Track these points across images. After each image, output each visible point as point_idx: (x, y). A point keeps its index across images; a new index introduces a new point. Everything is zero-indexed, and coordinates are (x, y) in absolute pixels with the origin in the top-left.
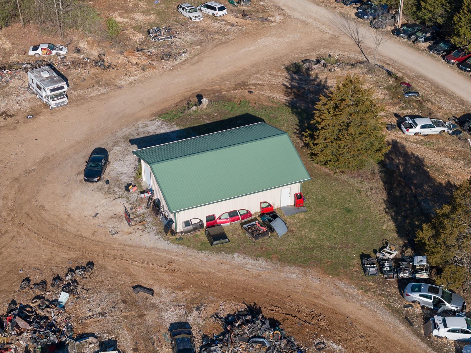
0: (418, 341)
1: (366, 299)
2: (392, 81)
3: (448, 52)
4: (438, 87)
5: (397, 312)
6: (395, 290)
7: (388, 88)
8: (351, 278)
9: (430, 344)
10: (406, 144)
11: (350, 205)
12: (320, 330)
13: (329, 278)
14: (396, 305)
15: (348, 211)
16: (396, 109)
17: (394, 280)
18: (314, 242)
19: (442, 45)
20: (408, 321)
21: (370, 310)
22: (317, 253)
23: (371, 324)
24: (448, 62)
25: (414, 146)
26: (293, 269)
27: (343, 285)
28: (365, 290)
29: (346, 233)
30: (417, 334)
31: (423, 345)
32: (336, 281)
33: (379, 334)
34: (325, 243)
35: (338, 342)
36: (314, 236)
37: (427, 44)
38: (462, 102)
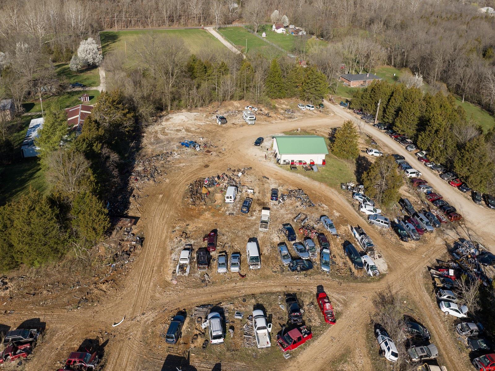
0: (355, 212)
1: (339, 196)
2: (368, 138)
3: (392, 134)
4: (385, 144)
5: (350, 202)
6: (351, 195)
7: (366, 140)
8: (336, 189)
9: (359, 214)
10: (368, 158)
11: (342, 169)
12: (321, 201)
13: (328, 187)
14: (350, 200)
15: (340, 170)
16: (367, 147)
17: (351, 193)
18: (326, 176)
19: (390, 131)
20: (353, 205)
21: (340, 199)
22: (326, 179)
23: (339, 203)
24: (391, 137)
25: (371, 159)
26: (316, 182)
27: (333, 190)
28: (340, 193)
29: (338, 176)
30: (355, 210)
31: (356, 213)
32: (331, 188)
33: (342, 206)
34: (330, 177)
35: (327, 205)
36: (326, 174)
37: (385, 131)
38: (393, 150)
